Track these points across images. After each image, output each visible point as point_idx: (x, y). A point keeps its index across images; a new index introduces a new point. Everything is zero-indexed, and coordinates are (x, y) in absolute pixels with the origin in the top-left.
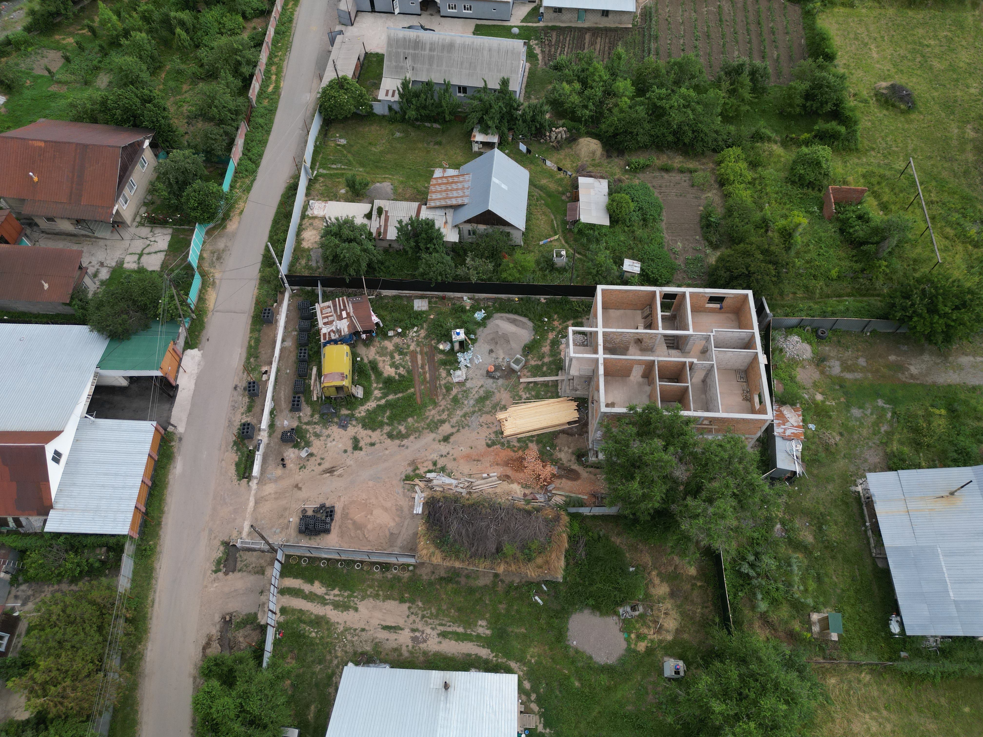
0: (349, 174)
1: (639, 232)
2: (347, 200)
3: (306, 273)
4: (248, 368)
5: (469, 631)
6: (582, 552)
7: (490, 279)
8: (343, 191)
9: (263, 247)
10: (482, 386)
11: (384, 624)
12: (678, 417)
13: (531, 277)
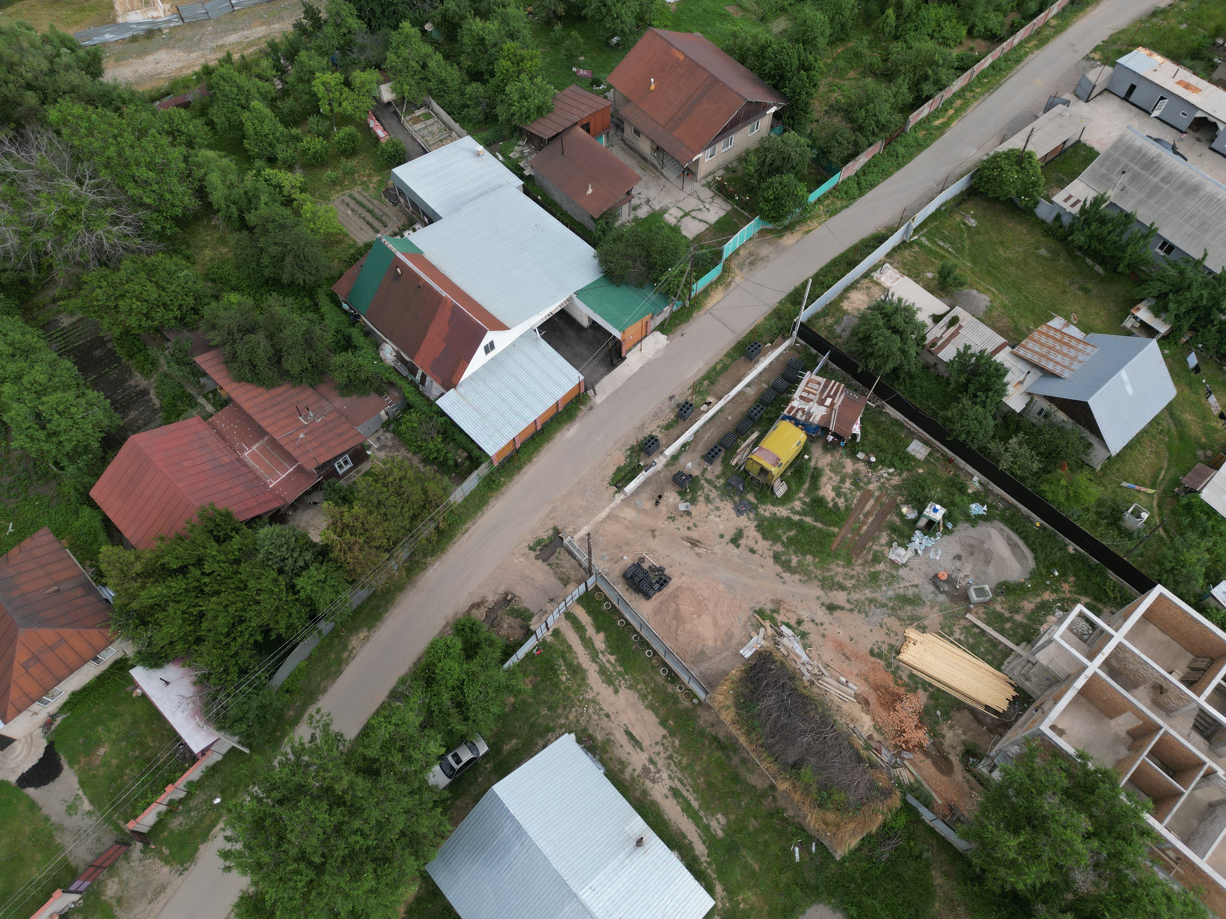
0: (952, 261)
2: (927, 287)
3: (823, 334)
4: (697, 388)
5: (702, 813)
6: (885, 852)
8: (930, 275)
9: (802, 280)
10: (916, 586)
11: (631, 729)
12: (1138, 817)
13: (1078, 513)
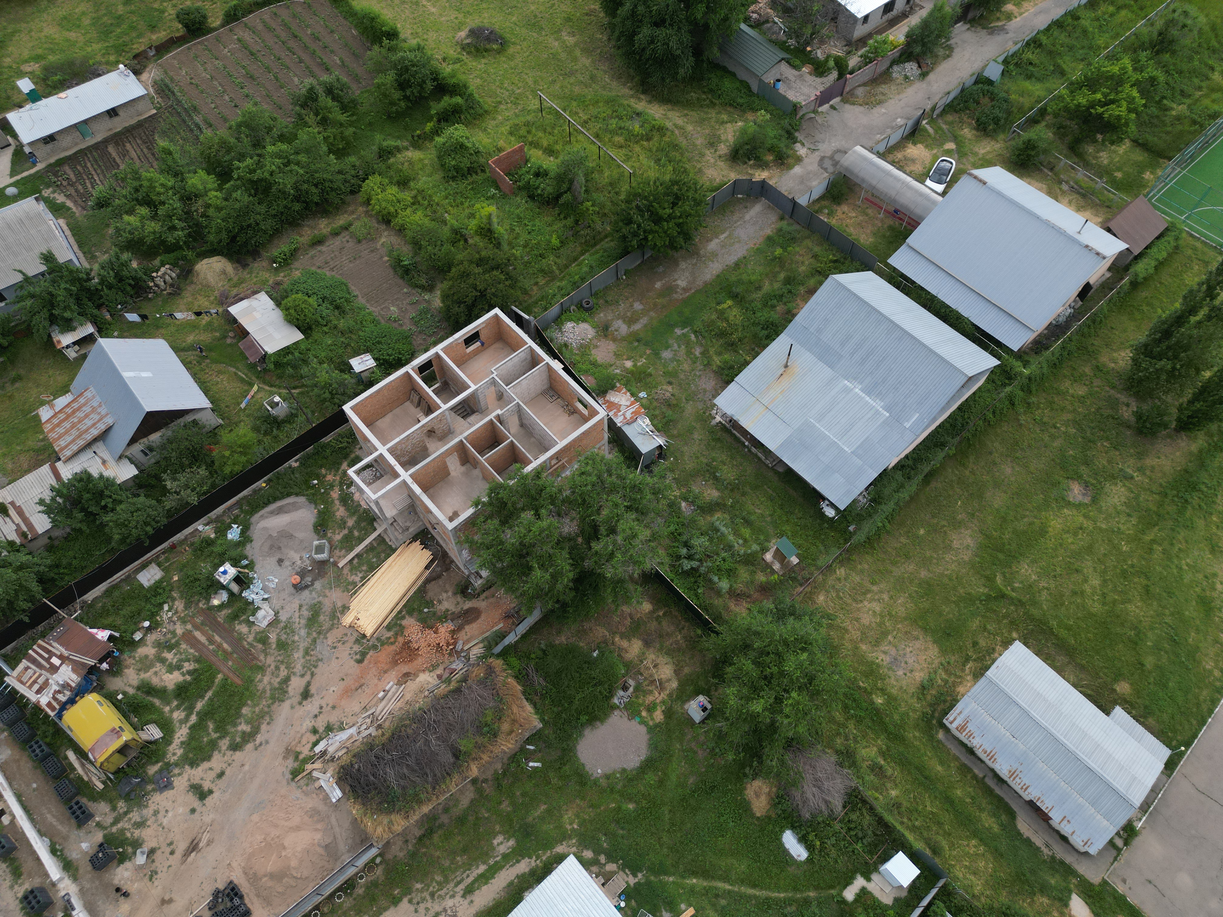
1: (342, 324)
5: (491, 862)
6: (539, 681)
7: (213, 486)
10: (301, 606)
12: (524, 477)
13: (261, 450)
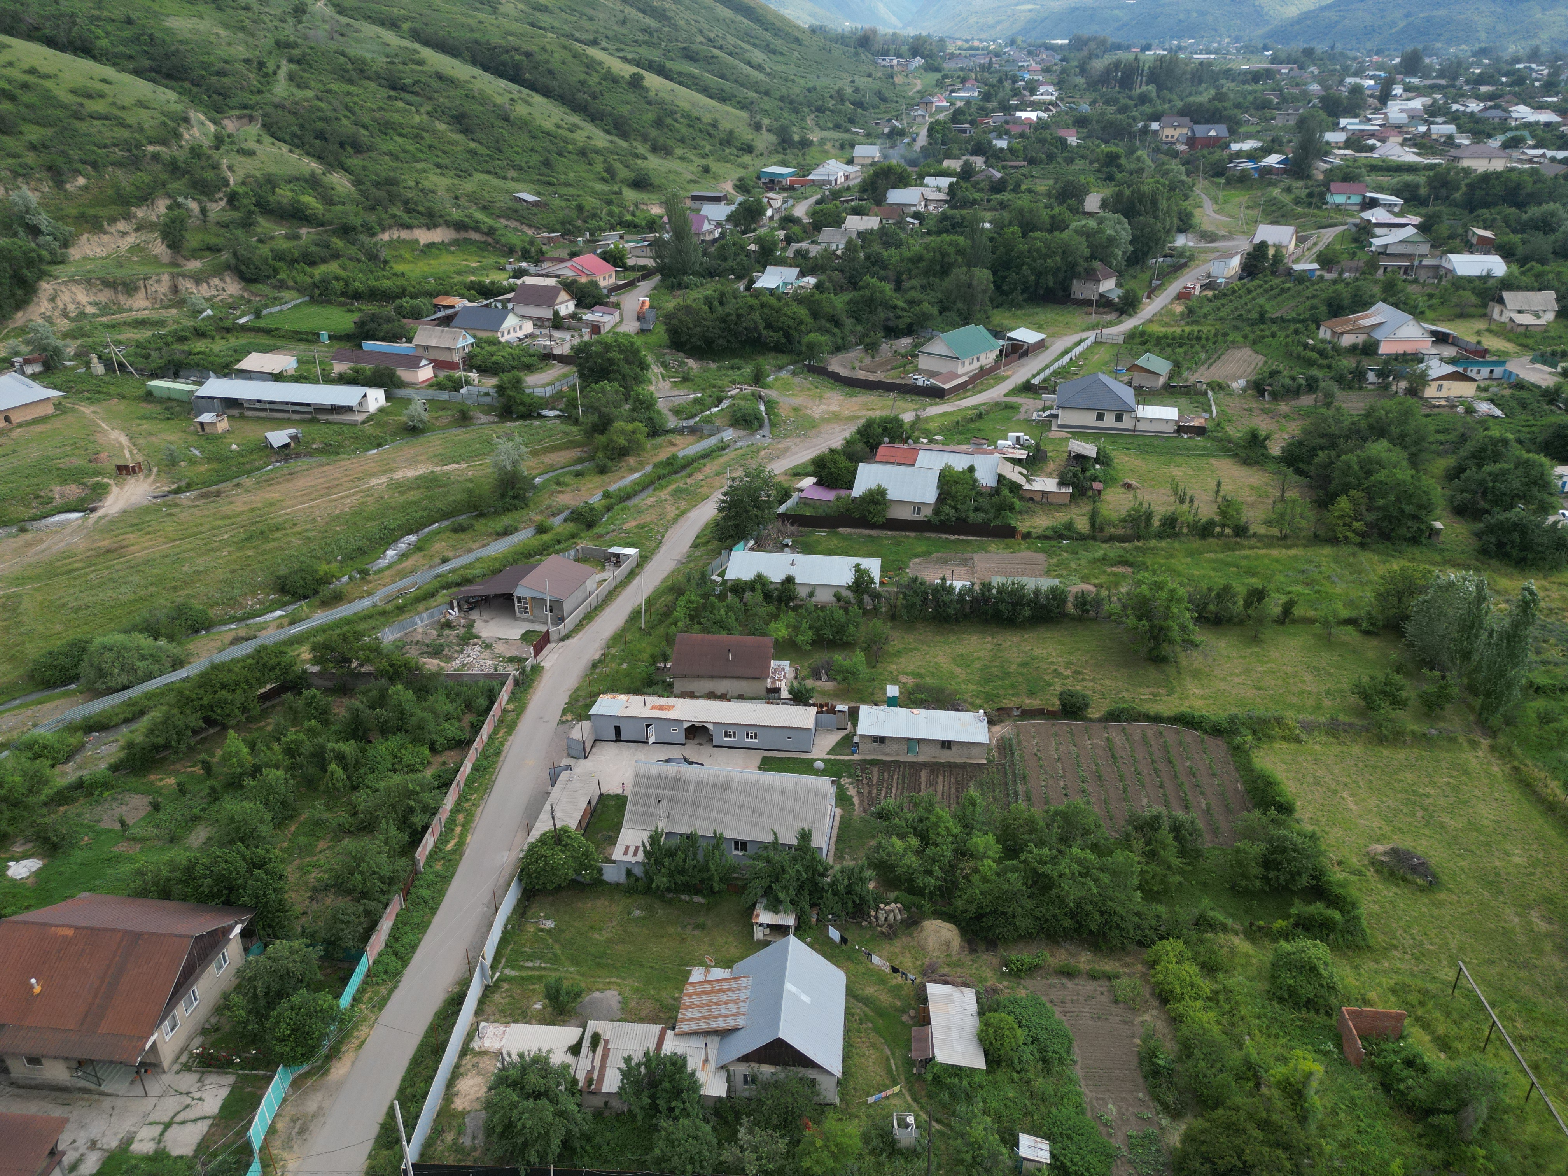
0: (552, 976)
1: (1038, 1083)
2: (544, 1021)
3: (451, 1160)
8: (538, 1006)
9: (384, 1109)
